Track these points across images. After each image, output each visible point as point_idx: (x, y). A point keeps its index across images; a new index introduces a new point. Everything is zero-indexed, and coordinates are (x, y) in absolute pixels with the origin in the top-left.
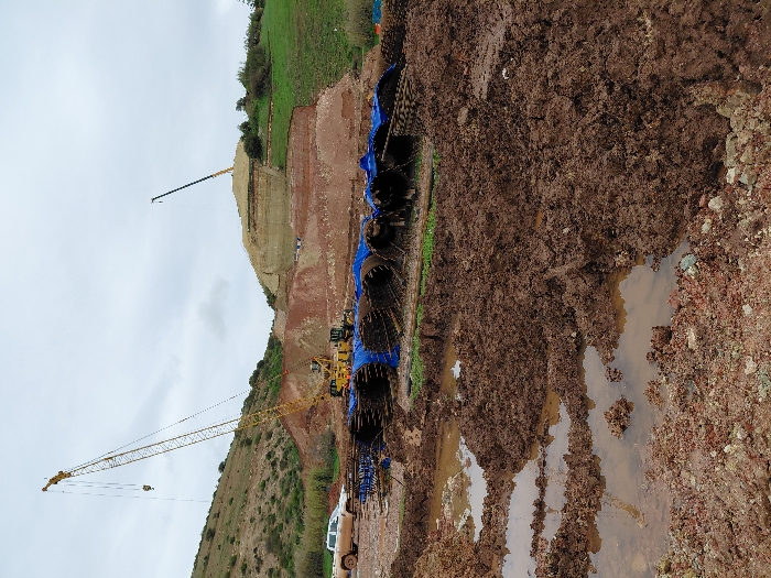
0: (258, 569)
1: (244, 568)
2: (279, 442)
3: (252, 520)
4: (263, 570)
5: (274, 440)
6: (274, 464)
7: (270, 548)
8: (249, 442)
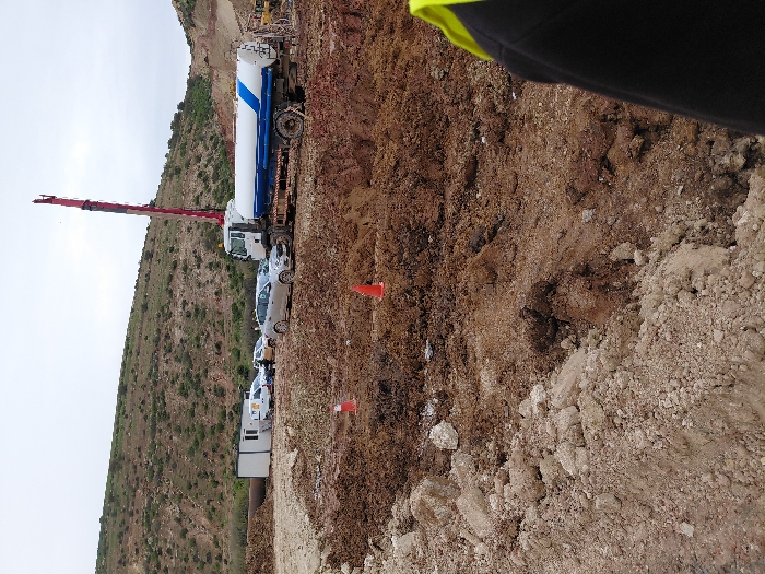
0: (199, 267)
1: (185, 269)
2: (209, 161)
3: (189, 229)
4: (202, 266)
5: (203, 161)
6: (205, 180)
7: (208, 247)
8: (178, 171)
